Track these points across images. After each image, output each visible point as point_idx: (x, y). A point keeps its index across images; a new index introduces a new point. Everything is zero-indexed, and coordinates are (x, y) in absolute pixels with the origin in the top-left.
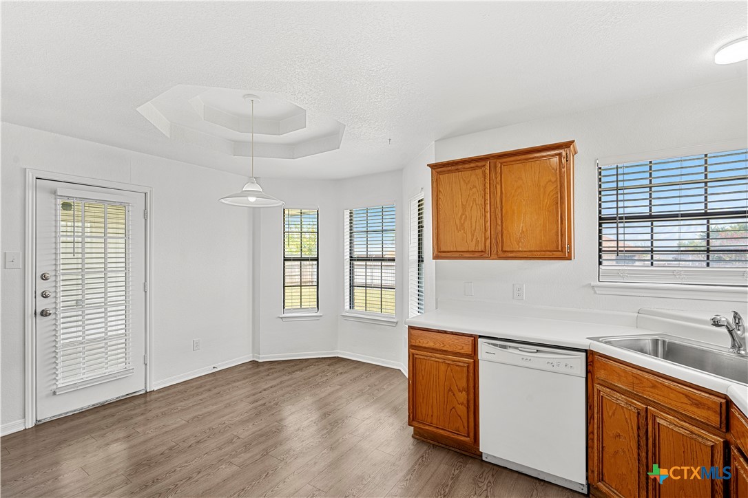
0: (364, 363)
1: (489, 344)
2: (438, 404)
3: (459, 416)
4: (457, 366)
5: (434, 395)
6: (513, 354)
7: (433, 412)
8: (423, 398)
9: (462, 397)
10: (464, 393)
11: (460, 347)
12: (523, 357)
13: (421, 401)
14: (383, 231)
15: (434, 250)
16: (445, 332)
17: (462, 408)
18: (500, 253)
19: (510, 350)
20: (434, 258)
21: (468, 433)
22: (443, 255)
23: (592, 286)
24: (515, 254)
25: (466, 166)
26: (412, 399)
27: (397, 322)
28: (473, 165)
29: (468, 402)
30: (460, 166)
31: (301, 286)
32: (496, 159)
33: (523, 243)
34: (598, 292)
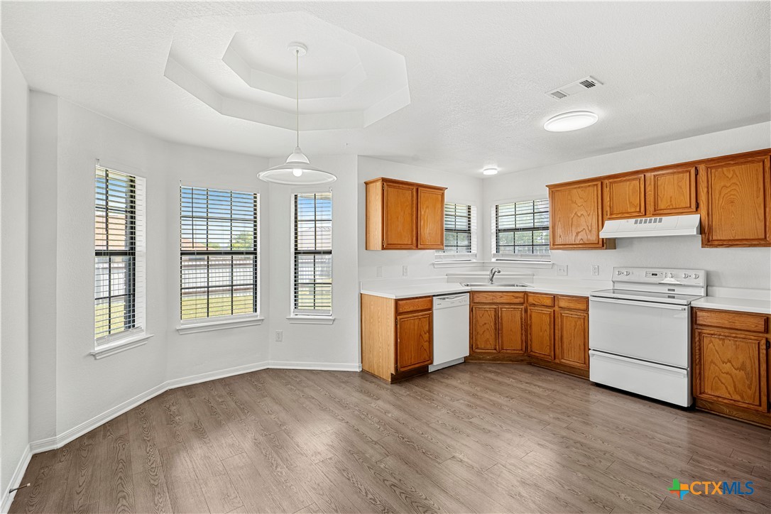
1: (438, 299)
2: (414, 348)
3: (425, 350)
4: (424, 318)
5: (412, 343)
7: (411, 356)
8: (406, 348)
9: (426, 337)
10: (427, 334)
13: (405, 351)
14: (231, 220)
15: (382, 243)
16: (417, 298)
17: (427, 343)
18: (419, 246)
19: (447, 300)
20: (383, 248)
21: (430, 357)
22: (390, 247)
23: (433, 264)
24: (426, 247)
25: (404, 186)
26: (400, 353)
27: (263, 320)
28: (407, 186)
29: (429, 338)
30: (401, 185)
31: (110, 297)
32: (418, 187)
33: (428, 240)
34: (435, 267)
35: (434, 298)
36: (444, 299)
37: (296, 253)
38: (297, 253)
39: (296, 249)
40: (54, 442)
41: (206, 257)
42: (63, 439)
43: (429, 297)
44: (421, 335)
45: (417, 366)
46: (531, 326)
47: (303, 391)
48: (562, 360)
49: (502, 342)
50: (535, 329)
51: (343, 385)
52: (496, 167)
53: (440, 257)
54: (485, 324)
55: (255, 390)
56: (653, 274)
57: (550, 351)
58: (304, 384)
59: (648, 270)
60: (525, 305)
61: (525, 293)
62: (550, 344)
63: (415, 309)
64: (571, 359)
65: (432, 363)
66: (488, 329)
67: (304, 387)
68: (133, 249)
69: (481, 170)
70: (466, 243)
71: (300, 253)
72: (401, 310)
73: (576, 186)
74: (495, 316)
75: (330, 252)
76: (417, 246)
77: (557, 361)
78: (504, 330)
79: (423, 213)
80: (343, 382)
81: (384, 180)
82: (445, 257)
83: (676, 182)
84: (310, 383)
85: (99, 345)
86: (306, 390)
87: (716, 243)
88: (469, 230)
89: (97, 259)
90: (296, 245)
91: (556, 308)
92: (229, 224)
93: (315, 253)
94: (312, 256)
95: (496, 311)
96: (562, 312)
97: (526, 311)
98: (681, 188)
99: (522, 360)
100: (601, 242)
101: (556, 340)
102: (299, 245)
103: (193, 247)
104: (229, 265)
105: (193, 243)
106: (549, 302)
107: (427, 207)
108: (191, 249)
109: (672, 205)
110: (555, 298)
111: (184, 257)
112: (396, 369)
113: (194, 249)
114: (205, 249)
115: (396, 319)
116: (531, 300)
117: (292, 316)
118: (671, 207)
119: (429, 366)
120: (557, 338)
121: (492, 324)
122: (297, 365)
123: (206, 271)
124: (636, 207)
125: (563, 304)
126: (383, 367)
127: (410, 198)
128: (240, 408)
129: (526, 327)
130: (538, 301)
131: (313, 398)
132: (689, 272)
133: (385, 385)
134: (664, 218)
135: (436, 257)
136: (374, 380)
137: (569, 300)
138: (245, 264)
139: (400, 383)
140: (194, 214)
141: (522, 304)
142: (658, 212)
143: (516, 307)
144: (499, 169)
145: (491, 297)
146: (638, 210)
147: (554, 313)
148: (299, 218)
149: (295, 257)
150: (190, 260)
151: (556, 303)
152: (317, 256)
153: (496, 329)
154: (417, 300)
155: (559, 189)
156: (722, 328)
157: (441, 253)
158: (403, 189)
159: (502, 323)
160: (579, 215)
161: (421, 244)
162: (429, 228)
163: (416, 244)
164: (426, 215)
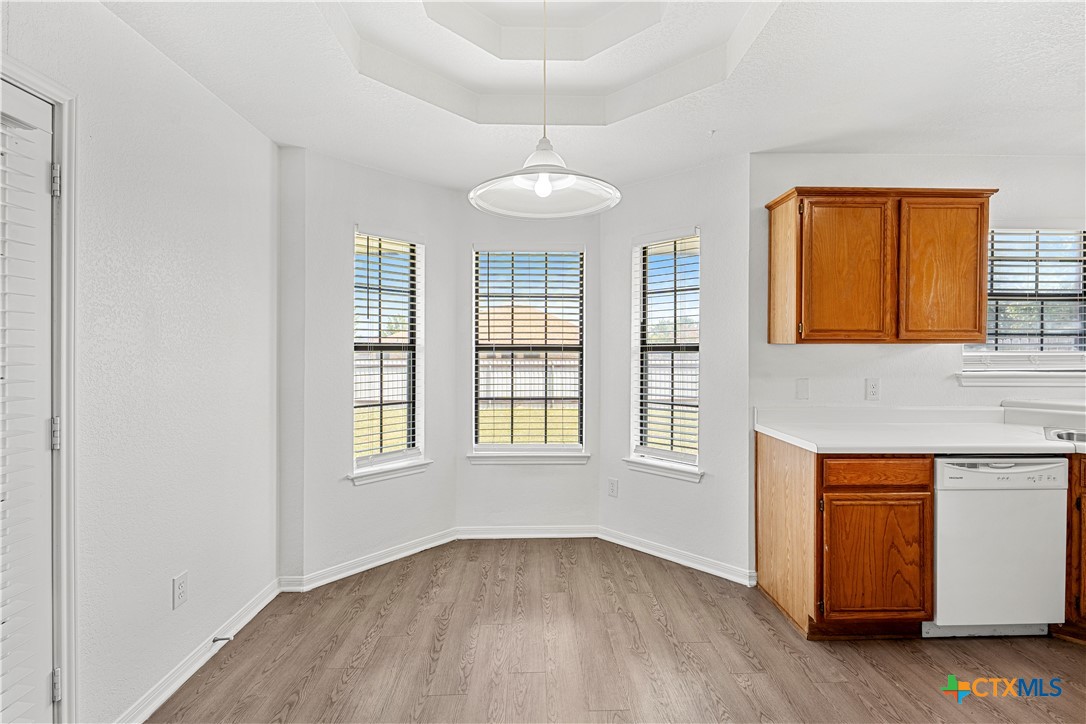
0: (512, 540)
1: (953, 464)
2: (873, 573)
3: (907, 582)
4: (904, 506)
5: (867, 560)
6: (986, 475)
7: (864, 589)
8: (848, 569)
9: (912, 552)
10: (915, 545)
11: (910, 477)
12: (998, 476)
13: (844, 575)
14: (546, 297)
15: (798, 328)
16: (882, 456)
17: (914, 569)
18: (903, 334)
19: (982, 469)
20: (800, 340)
21: (922, 604)
22: (817, 336)
23: (958, 377)
24: (923, 335)
25: (858, 199)
26: (830, 576)
27: (589, 457)
28: (868, 199)
29: (922, 557)
30: (849, 199)
31: (381, 405)
32: (901, 196)
33: (933, 320)
34: (964, 384)
35: (939, 461)
36: (974, 466)
37: (642, 350)
38: (645, 348)
39: (643, 342)
40: (301, 583)
41: (509, 353)
42: (311, 581)
43: (923, 456)
44: (893, 545)
45: (880, 616)
47: (624, 600)
51: (703, 611)
53: (980, 361)
55: (554, 573)
58: (633, 585)
63: (875, 481)
65: (931, 617)
67: (631, 591)
68: (413, 342)
70: (1074, 326)
71: (650, 349)
72: (833, 480)
75: (696, 348)
76: (897, 335)
79: (915, 256)
80: (705, 602)
81: (802, 192)
82: (995, 361)
84: (646, 586)
85: (359, 467)
86: (632, 598)
88: (1082, 296)
89: (357, 355)
90: (643, 336)
92: (543, 304)
93: (674, 348)
94: (668, 355)
102: (649, 336)
103: (489, 339)
104: (542, 366)
105: (489, 333)
107: (930, 242)
108: (487, 342)
111: (482, 354)
112: (819, 608)
113: (491, 342)
114: (510, 342)
115: (819, 499)
117: (634, 457)
119: (924, 623)
122: (640, 544)
123: (509, 374)
126: (793, 595)
127: (875, 226)
128: (515, 600)
131: (634, 621)
133: (792, 637)
135: (968, 361)
136: (773, 617)
138: (563, 366)
139: (832, 642)
140: (491, 291)
148: (650, 288)
149: (642, 356)
150: (526, 357)
152: (677, 355)
154: (883, 461)
157: (983, 352)
158: (857, 205)
161: (910, 329)
162: (936, 292)
163: (894, 330)
164: (926, 262)
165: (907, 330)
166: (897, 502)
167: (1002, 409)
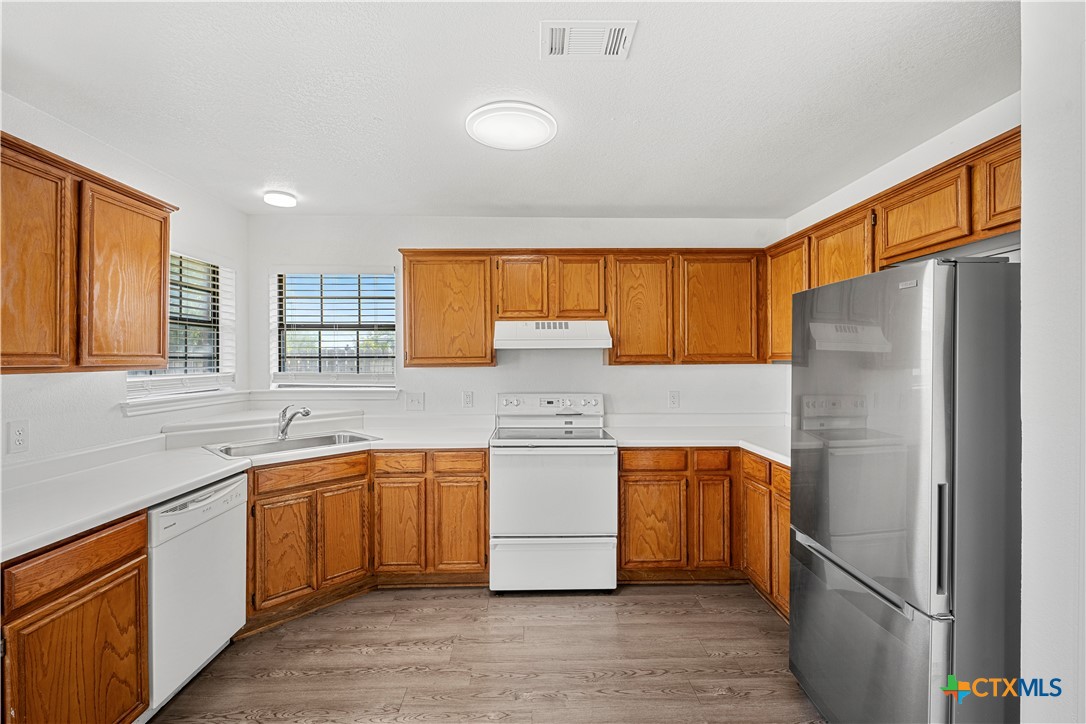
1: (167, 511)
2: (82, 699)
3: (123, 682)
4: (119, 586)
5: (73, 688)
6: (193, 512)
10: (131, 629)
12: (202, 509)
17: (130, 661)
18: (86, 360)
19: (191, 507)
21: (140, 696)
23: (123, 407)
24: (110, 361)
29: (137, 641)
32: (83, 177)
33: (119, 342)
34: (129, 414)
35: (154, 513)
36: (184, 506)
43: (137, 515)
44: (106, 645)
46: (380, 517)
48: (441, 566)
49: (324, 565)
50: (389, 520)
52: (294, 193)
53: (142, 387)
54: (287, 535)
56: (549, 403)
57: (419, 555)
59: (542, 396)
60: (367, 477)
61: (368, 452)
62: (419, 541)
63: (86, 570)
64: (458, 561)
66: (292, 547)
69: (259, 192)
70: (207, 350)
73: (451, 258)
74: (309, 513)
76: (77, 360)
77: (430, 570)
78: (328, 537)
79: (98, 261)
82: (154, 386)
83: (584, 274)
87: (624, 359)
88: (216, 322)
91: (430, 475)
95: (311, 503)
96: (440, 479)
97: (371, 487)
98: (589, 283)
99: (360, 587)
100: (489, 356)
101: (429, 533)
106: (415, 464)
107: (115, 246)
109: (579, 304)
110: (427, 455)
116: (381, 466)
118: (578, 308)
120: (430, 528)
121: (303, 533)
124: (537, 303)
125: (443, 465)
127: (48, 206)
129: (371, 520)
130: (397, 465)
132: (588, 397)
134: (571, 323)
135: (132, 388)
137: (453, 456)
141: (362, 476)
142: (564, 314)
143: (351, 483)
144: (301, 198)
145: (300, 475)
146: (540, 308)
147: (426, 485)
151: (429, 465)
153: (310, 541)
155: (424, 258)
156: (648, 470)
159: (323, 526)
160: (456, 308)
161: (94, 353)
162: (121, 309)
163: (73, 355)
164: (111, 269)
165: (90, 354)
166: (111, 586)
167: (163, 435)
